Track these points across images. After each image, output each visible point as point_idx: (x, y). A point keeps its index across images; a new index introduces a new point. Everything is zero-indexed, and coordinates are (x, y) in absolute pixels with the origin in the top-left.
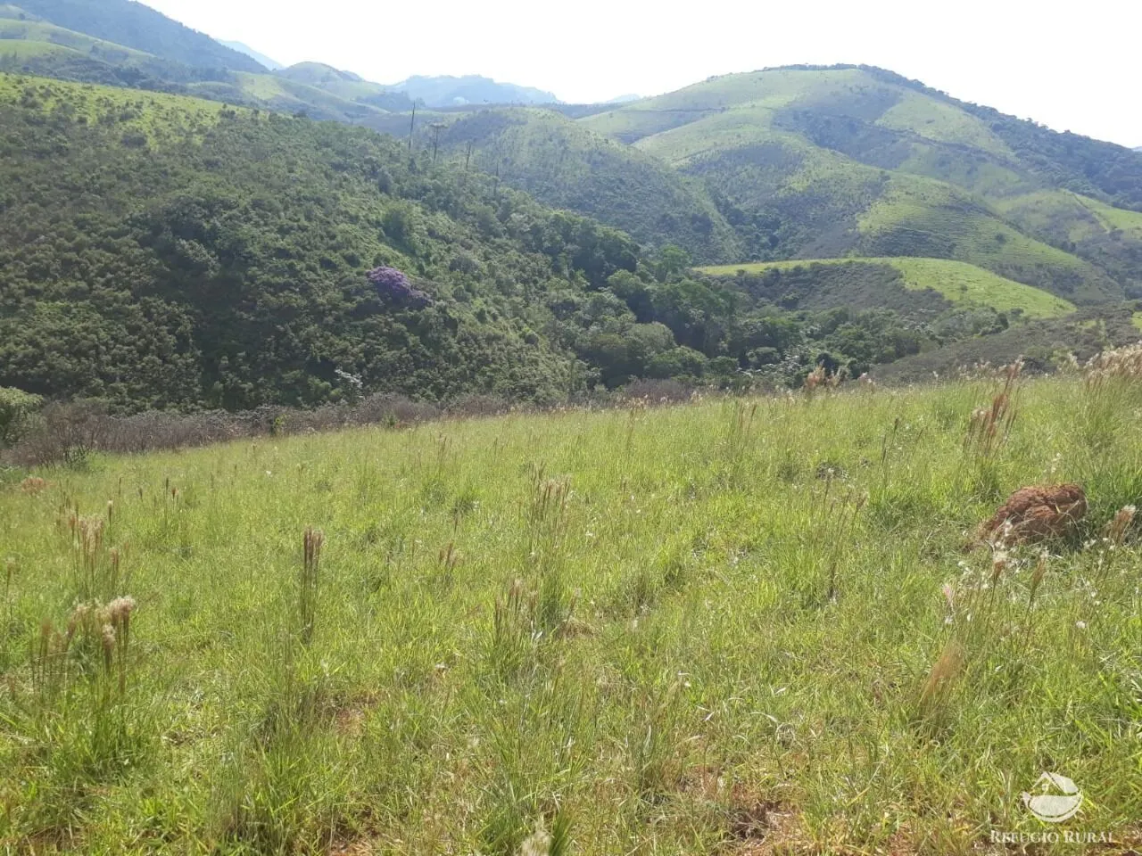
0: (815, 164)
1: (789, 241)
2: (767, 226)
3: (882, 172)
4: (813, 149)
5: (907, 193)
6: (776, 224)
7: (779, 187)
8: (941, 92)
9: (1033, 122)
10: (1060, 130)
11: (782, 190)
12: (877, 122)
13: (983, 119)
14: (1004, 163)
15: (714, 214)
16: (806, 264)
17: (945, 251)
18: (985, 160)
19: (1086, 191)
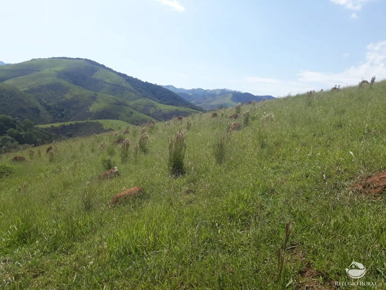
0: (73, 90)
1: (68, 115)
2: (60, 110)
3: (95, 93)
4: (72, 85)
5: (103, 100)
6: (63, 110)
7: (62, 98)
8: (110, 69)
9: (137, 78)
10: (145, 81)
11: (63, 99)
12: (93, 77)
13: (123, 77)
14: (131, 91)
15: (40, 107)
16: (73, 123)
17: (116, 117)
18: (125, 90)
19: (152, 99)
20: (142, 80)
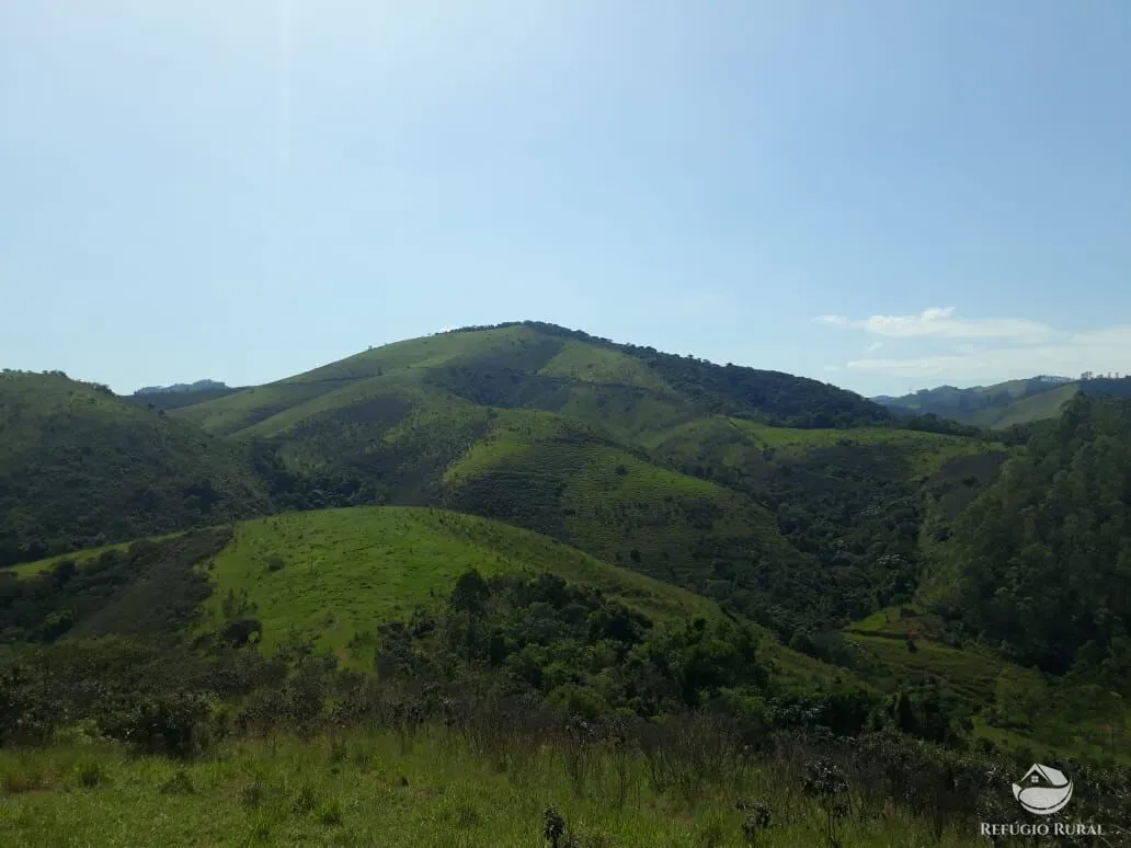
0: (422, 411)
3: (489, 410)
4: (429, 396)
5: (511, 430)
7: (371, 442)
8: (604, 340)
9: (697, 358)
10: (723, 364)
11: (373, 444)
12: (540, 372)
13: (641, 357)
14: (662, 397)
18: (641, 396)
19: (740, 413)
20: (713, 361)
